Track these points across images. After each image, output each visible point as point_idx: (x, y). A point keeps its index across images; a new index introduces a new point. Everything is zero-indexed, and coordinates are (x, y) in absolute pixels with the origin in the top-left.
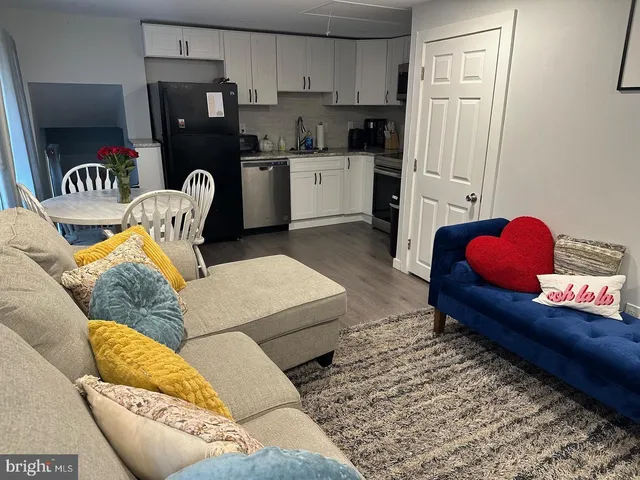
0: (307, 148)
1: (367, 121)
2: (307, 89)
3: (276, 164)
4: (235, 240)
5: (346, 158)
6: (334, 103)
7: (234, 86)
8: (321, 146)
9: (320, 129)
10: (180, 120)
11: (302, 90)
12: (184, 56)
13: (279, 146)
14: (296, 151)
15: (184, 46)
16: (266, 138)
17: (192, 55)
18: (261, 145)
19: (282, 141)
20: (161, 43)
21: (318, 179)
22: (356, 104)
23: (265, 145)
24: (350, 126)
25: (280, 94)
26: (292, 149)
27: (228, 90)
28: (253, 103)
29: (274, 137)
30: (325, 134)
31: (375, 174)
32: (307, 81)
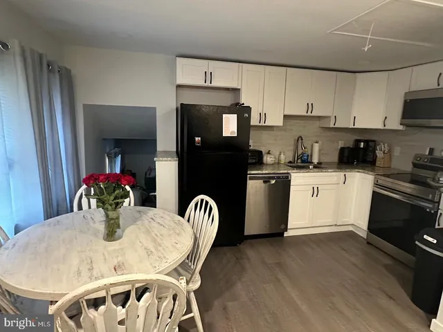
0: (303, 161)
1: (357, 142)
2: (309, 114)
3: (279, 178)
4: (236, 245)
5: (342, 174)
6: (332, 126)
7: (248, 109)
8: (315, 161)
9: (316, 147)
10: (197, 139)
11: (305, 114)
12: (208, 84)
13: (279, 160)
14: (293, 165)
15: (208, 76)
16: (269, 153)
17: (215, 84)
18: (265, 158)
19: (282, 155)
20: (190, 73)
21: (315, 192)
22: (352, 126)
23: (268, 159)
24: (341, 144)
25: (286, 117)
26: (290, 162)
27: (243, 112)
28: (262, 124)
29: (276, 152)
30: (320, 150)
31: (374, 192)
32: (310, 107)
